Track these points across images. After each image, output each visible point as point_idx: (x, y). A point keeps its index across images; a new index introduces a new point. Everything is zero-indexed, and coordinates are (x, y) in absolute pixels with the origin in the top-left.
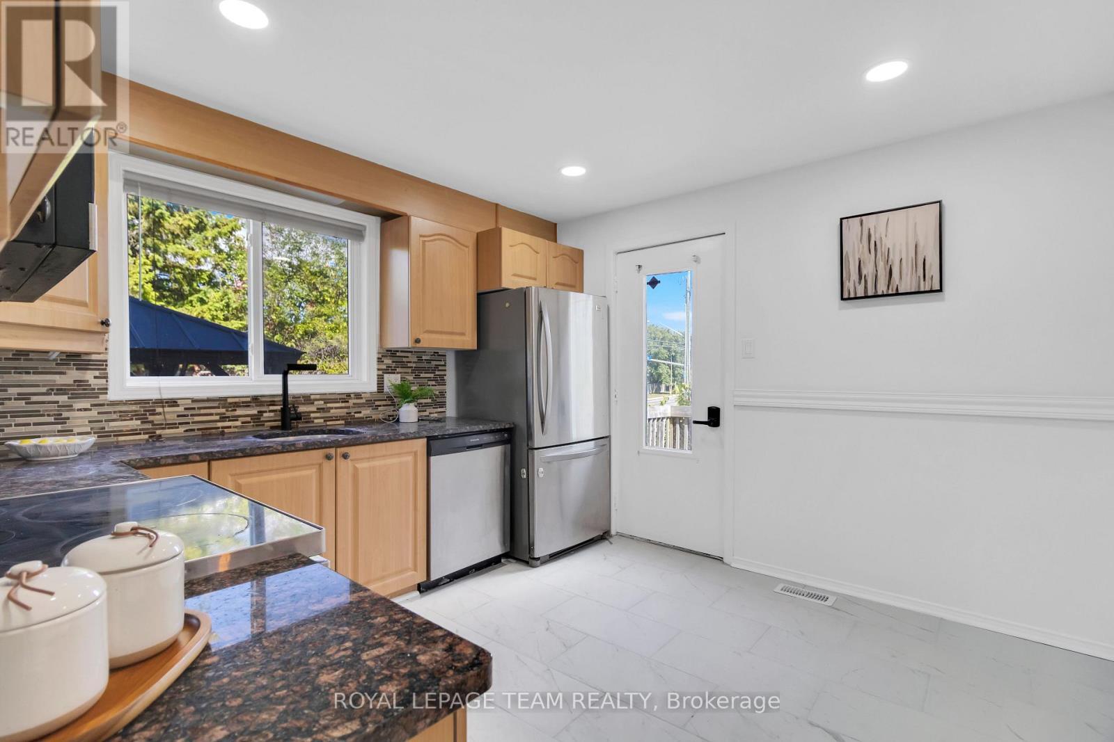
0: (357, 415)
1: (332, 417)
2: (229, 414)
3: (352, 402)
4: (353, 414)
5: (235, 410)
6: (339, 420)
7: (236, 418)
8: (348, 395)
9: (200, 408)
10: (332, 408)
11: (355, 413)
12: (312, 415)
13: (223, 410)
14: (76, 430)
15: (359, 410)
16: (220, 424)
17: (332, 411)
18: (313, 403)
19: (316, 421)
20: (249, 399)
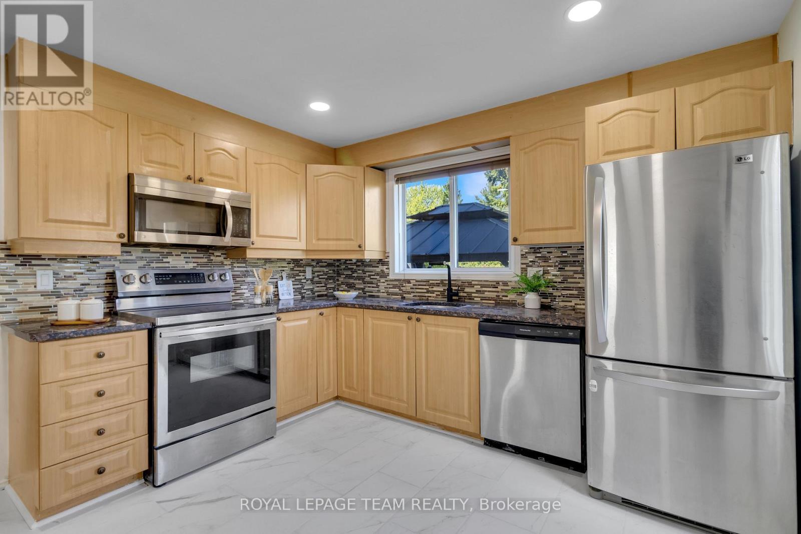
0: (504, 298)
1: (485, 297)
2: (430, 289)
3: (500, 288)
4: (501, 297)
5: (433, 288)
6: (491, 300)
7: (433, 292)
8: (498, 283)
9: (419, 285)
10: (486, 291)
11: (503, 296)
12: (473, 295)
13: (428, 287)
14: (381, 291)
15: (505, 294)
16: (427, 295)
17: (486, 293)
18: (473, 287)
19: (475, 299)
20: (439, 282)
